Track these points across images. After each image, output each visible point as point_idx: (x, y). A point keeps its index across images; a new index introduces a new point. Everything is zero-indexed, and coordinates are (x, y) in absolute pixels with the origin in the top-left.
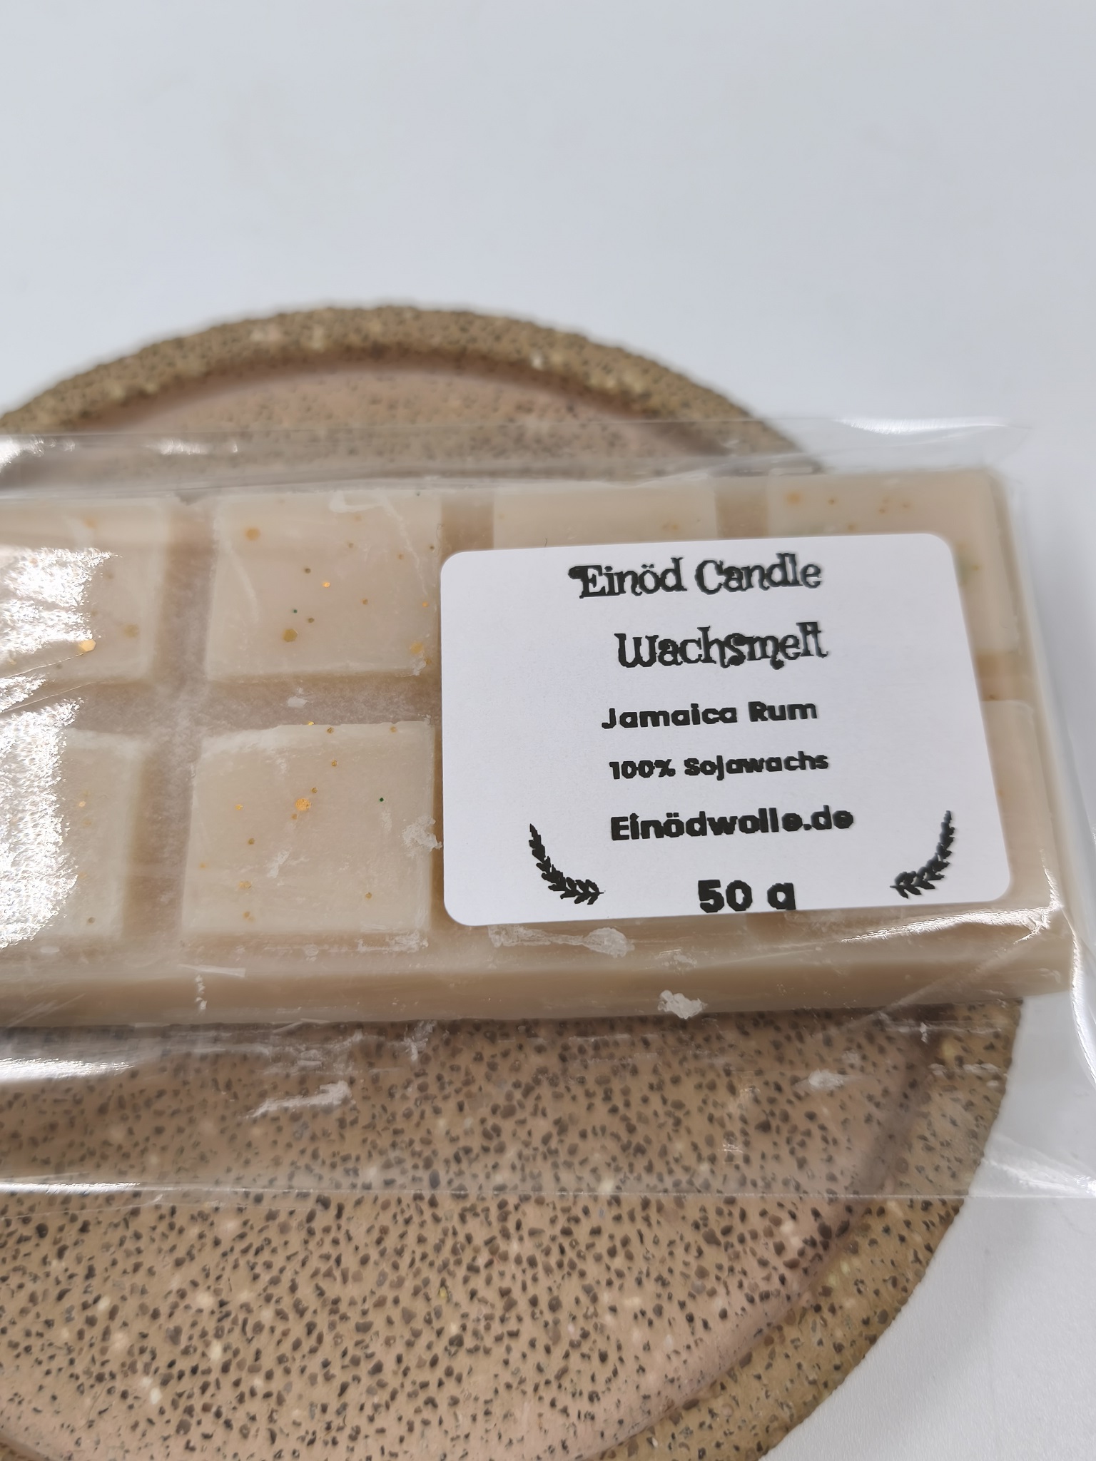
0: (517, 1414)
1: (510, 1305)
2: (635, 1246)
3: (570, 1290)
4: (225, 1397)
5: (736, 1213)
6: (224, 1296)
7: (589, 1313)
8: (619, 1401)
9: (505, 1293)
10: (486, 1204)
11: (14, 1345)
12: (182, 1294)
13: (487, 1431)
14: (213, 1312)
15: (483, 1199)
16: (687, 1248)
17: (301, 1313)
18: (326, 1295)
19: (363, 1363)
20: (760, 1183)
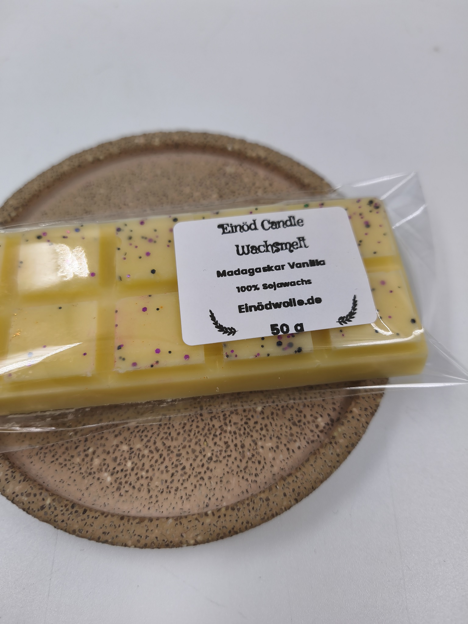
0: (231, 481)
1: (228, 447)
2: (269, 427)
3: (248, 442)
4: (133, 478)
5: (303, 415)
6: (132, 446)
7: (254, 449)
8: (265, 476)
9: (226, 443)
10: (219, 415)
11: (61, 464)
12: (117, 446)
13: (221, 487)
14: (128, 451)
15: (218, 413)
16: (286, 427)
17: (158, 451)
18: (166, 445)
19: (179, 466)
20: (310, 406)
